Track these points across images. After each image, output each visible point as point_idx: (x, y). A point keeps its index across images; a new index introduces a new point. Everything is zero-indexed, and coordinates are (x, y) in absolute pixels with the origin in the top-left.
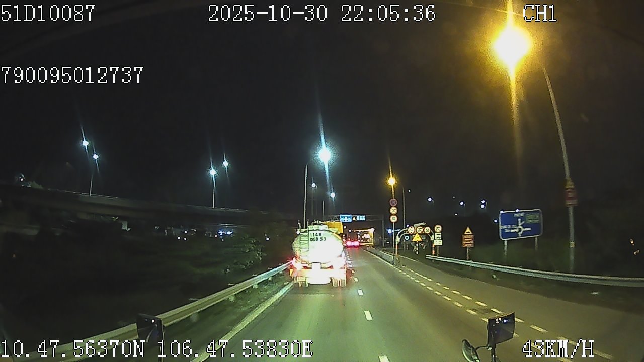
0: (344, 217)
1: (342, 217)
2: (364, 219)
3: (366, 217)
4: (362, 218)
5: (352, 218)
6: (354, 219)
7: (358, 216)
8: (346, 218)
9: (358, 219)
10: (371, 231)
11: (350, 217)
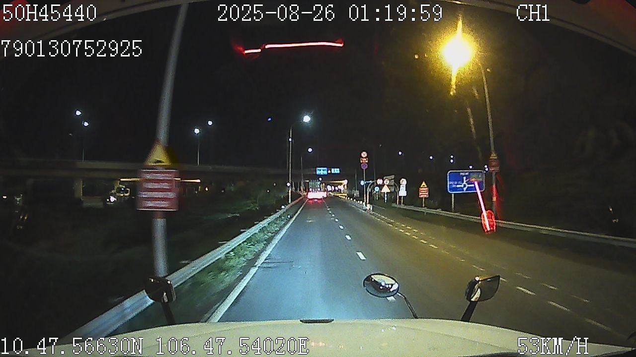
0: (320, 170)
1: (318, 170)
2: (339, 172)
3: (340, 170)
4: (336, 171)
5: (328, 171)
6: (329, 172)
7: (333, 170)
8: (322, 171)
9: (333, 172)
10: (345, 182)
11: (325, 170)
